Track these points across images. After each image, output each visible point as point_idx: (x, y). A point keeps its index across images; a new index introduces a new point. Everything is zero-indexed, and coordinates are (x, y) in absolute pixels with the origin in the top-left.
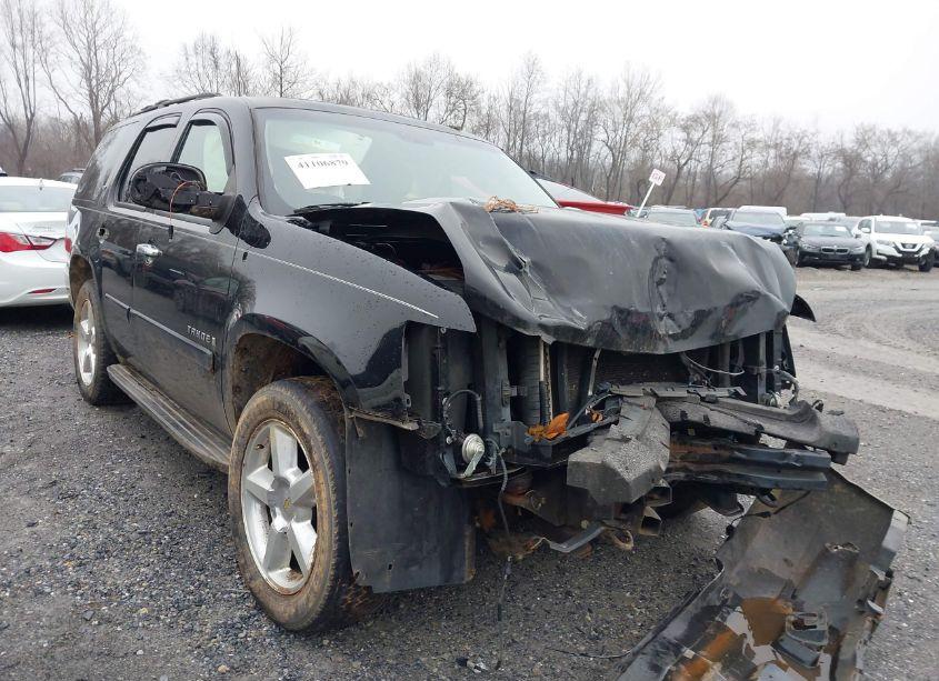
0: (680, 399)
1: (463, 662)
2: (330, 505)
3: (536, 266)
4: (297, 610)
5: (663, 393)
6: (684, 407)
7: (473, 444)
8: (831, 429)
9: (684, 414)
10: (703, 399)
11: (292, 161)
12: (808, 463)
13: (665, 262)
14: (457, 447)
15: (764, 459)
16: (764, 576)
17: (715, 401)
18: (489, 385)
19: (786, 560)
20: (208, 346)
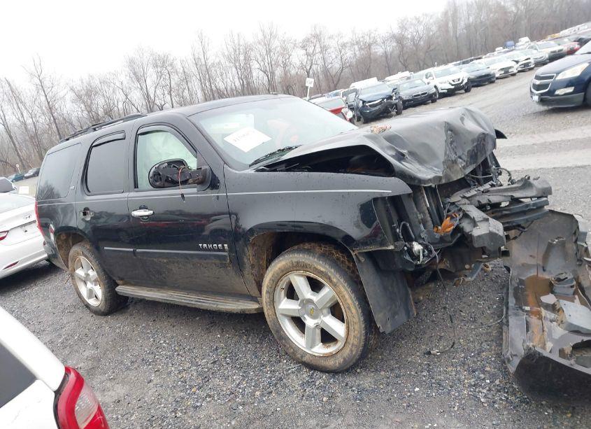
0: (475, 195)
1: (429, 353)
2: (352, 300)
3: (410, 153)
4: (344, 359)
5: (468, 195)
6: (478, 198)
7: (417, 247)
8: (540, 187)
9: (479, 202)
10: (483, 192)
11: (229, 139)
12: (539, 205)
13: (449, 132)
14: (410, 251)
15: (518, 210)
16: (526, 267)
17: (488, 191)
18: (411, 217)
19: (531, 256)
20: (223, 250)
